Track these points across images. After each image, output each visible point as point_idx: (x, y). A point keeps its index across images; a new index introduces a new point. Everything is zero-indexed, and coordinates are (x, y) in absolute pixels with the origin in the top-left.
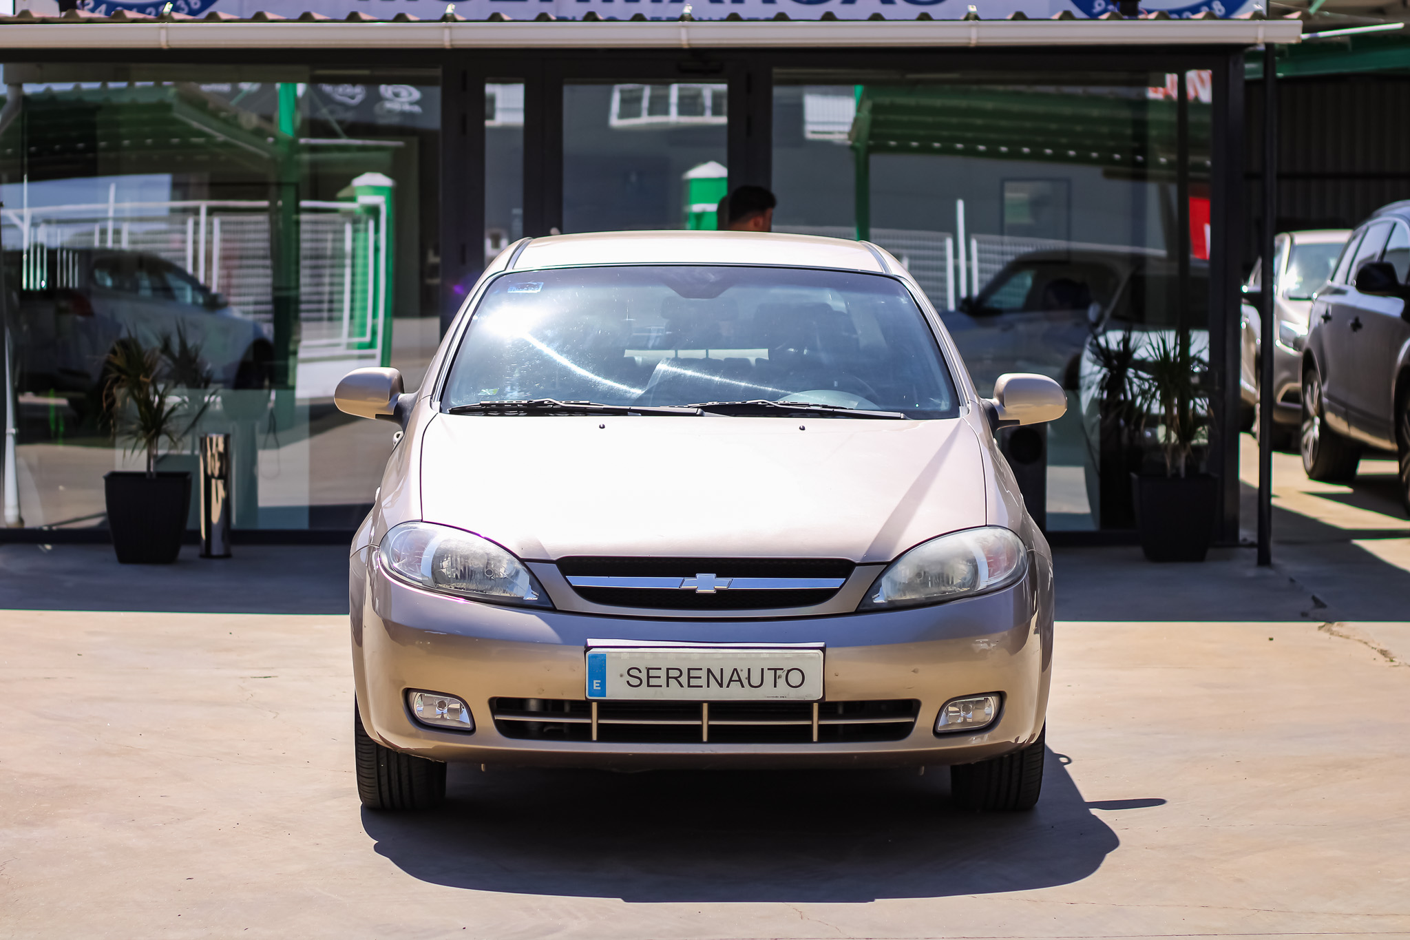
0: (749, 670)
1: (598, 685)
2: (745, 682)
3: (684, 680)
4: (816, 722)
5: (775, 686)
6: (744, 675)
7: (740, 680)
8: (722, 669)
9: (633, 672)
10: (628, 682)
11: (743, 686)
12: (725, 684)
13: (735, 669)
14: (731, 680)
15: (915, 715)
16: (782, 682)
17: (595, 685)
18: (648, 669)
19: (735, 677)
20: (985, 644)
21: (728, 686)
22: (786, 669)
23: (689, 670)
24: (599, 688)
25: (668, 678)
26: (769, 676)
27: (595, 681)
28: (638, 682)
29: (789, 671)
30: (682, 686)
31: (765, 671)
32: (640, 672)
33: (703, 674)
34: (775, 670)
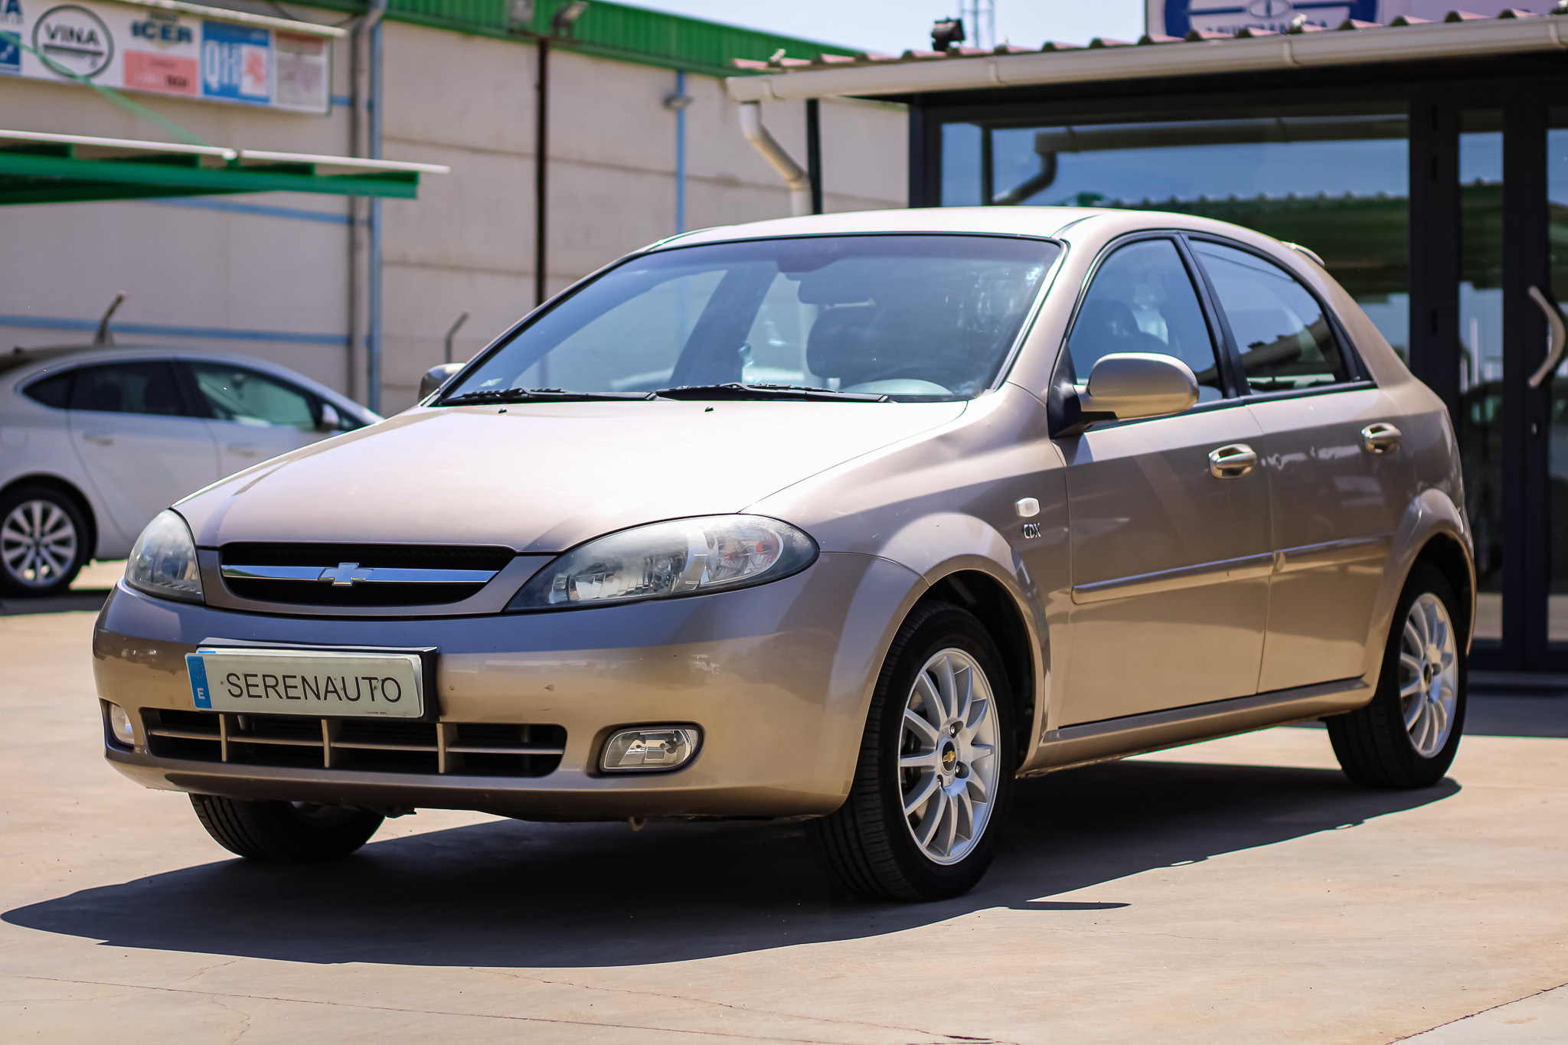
0: (343, 678)
1: (202, 693)
2: (342, 693)
3: (281, 688)
4: (441, 749)
5: (373, 700)
6: (339, 685)
7: (336, 691)
8: (316, 677)
9: (233, 679)
10: (229, 690)
11: (340, 699)
12: (322, 696)
13: (329, 678)
14: (327, 691)
15: (562, 744)
16: (378, 693)
17: (199, 694)
18: (246, 676)
19: (331, 688)
20: (703, 663)
21: (325, 699)
22: (381, 678)
23: (284, 677)
24: (204, 698)
25: (266, 687)
26: (364, 685)
27: (199, 689)
28: (239, 692)
29: (384, 681)
30: (281, 697)
31: (360, 679)
32: (239, 679)
33: (298, 682)
34: (370, 679)
